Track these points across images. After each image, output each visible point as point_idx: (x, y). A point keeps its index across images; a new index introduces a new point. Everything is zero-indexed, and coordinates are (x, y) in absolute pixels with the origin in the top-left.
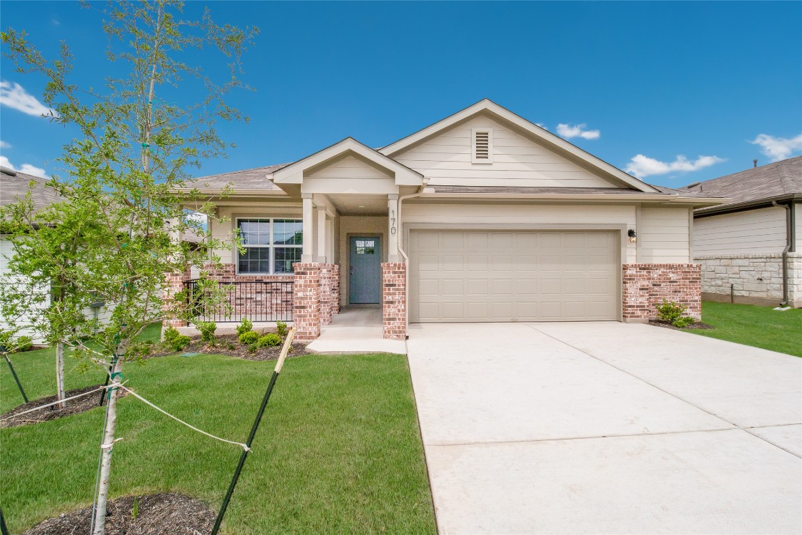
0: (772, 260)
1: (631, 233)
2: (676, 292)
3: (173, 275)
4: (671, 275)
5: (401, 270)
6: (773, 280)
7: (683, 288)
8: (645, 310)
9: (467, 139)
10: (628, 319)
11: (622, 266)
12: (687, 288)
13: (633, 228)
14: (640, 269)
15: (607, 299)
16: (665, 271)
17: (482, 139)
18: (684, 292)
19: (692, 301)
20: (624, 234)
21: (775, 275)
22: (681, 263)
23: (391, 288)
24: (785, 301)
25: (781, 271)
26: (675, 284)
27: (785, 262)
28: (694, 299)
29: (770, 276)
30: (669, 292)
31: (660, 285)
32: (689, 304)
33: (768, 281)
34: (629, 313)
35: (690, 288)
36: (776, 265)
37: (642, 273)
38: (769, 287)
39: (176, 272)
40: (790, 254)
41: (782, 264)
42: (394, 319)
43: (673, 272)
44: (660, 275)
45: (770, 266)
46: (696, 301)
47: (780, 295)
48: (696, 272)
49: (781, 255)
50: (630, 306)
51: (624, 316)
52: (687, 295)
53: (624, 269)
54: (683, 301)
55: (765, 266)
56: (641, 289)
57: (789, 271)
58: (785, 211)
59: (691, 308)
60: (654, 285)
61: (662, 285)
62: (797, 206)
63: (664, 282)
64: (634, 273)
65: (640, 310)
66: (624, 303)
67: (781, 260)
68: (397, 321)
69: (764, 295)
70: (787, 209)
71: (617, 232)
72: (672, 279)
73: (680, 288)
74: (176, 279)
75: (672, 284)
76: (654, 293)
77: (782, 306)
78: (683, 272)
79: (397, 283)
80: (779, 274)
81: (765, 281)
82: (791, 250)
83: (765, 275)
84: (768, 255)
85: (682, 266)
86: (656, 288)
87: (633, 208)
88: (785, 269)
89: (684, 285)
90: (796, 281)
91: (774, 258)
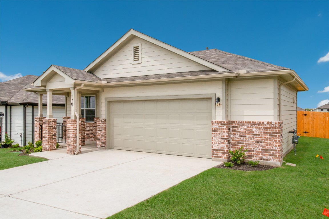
2: (258, 142)
4: (254, 130)
5: (72, 123)
7: (264, 140)
8: (224, 153)
9: (129, 51)
12: (267, 140)
13: (219, 96)
14: (221, 124)
16: (250, 126)
17: (136, 49)
18: (265, 143)
19: (272, 150)
20: (214, 100)
22: (262, 121)
23: (69, 131)
26: (257, 136)
28: (273, 149)
30: (253, 142)
31: (245, 137)
32: (269, 153)
35: (270, 140)
42: (70, 145)
43: (256, 128)
44: (246, 129)
46: (276, 150)
48: (275, 128)
50: (215, 150)
52: (267, 145)
53: (212, 124)
54: (264, 150)
56: (222, 139)
59: (271, 155)
60: (241, 136)
61: (247, 136)
63: (249, 134)
64: (217, 127)
65: (221, 153)
66: (212, 147)
72: (255, 133)
73: (262, 140)
75: (255, 136)
76: (241, 142)
78: (264, 128)
79: (71, 128)
85: (263, 123)
86: (242, 139)
89: (265, 138)
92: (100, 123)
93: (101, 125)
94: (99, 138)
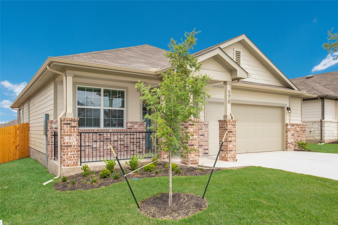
0: (315, 123)
1: (288, 109)
2: (299, 136)
3: (71, 127)
5: (234, 124)
6: (316, 132)
9: (232, 53)
10: (288, 149)
11: (285, 124)
13: (288, 106)
14: (292, 126)
15: (278, 140)
18: (301, 136)
20: (286, 109)
21: (317, 129)
23: (231, 133)
24: (321, 141)
25: (320, 128)
26: (298, 133)
27: (321, 124)
29: (314, 130)
33: (314, 132)
34: (288, 146)
35: (303, 135)
36: (317, 125)
37: (292, 128)
38: (314, 135)
39: (73, 125)
40: (323, 120)
41: (320, 125)
42: (232, 151)
43: (298, 128)
45: (315, 126)
47: (319, 138)
49: (320, 121)
50: (289, 143)
51: (286, 148)
52: (302, 138)
53: (286, 125)
55: (312, 126)
56: (292, 135)
57: (323, 128)
58: (321, 102)
62: (325, 100)
64: (290, 127)
65: (292, 145)
66: (286, 141)
67: (320, 123)
68: (233, 151)
69: (312, 138)
70: (322, 101)
71: (282, 108)
72: (298, 131)
74: (74, 130)
77: (320, 143)
78: (301, 127)
80: (318, 129)
81: (312, 132)
82: (323, 119)
83: (312, 129)
84: (314, 121)
87: (288, 97)
88: (321, 127)
89: (301, 133)
90: (326, 132)
91: (317, 122)
92: (203, 126)
93: (203, 128)
94: (202, 144)
